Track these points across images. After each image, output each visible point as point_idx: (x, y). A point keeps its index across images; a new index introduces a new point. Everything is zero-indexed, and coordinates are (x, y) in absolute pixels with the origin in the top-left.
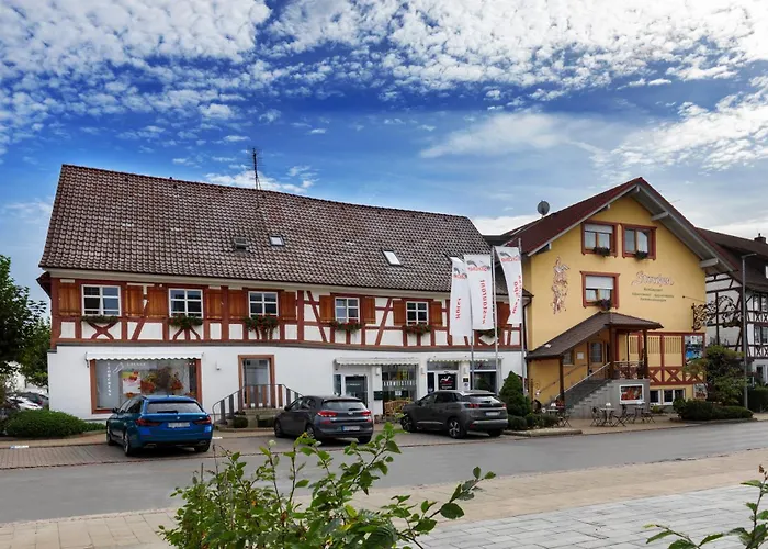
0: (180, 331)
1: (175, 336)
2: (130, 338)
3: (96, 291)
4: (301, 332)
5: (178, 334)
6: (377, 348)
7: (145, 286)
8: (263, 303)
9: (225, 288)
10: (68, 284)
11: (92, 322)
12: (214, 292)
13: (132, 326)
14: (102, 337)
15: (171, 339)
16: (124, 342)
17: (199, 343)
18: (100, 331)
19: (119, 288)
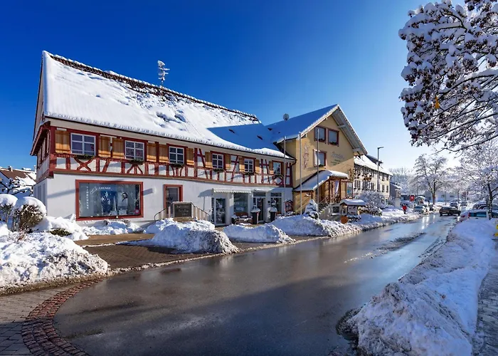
0: (132, 168)
1: (128, 171)
2: (101, 171)
3: (80, 138)
4: (196, 172)
5: (130, 170)
6: (232, 183)
7: (111, 137)
8: (177, 154)
9: (157, 143)
10: (62, 131)
11: (78, 158)
12: (150, 145)
13: (103, 163)
14: (84, 169)
15: (126, 172)
16: (98, 173)
17: (142, 176)
18: (82, 165)
19: (95, 137)
